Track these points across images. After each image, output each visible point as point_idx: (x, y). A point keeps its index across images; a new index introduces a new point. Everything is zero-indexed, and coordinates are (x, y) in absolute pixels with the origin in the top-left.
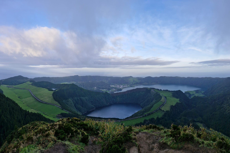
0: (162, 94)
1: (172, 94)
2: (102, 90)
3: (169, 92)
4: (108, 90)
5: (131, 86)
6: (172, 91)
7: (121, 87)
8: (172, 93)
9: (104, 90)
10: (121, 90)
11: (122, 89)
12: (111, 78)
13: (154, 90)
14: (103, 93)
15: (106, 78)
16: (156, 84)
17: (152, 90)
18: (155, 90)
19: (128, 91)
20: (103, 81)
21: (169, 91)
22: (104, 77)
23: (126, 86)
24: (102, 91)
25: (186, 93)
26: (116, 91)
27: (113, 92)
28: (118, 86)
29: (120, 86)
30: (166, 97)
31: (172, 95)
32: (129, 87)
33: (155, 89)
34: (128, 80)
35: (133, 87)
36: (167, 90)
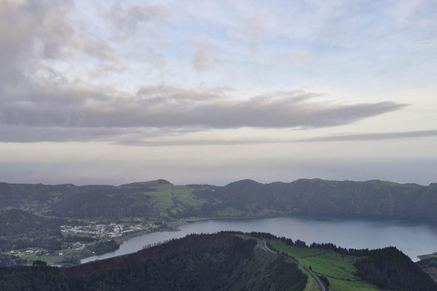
0: (307, 265)
1: (356, 265)
2: (19, 254)
3: (339, 255)
4: (52, 253)
5: (163, 228)
6: (353, 252)
7: (117, 230)
8: (356, 259)
9: (29, 255)
10: (114, 246)
11: (118, 241)
12: (66, 190)
13: (268, 245)
14: (21, 269)
15: (41, 192)
16: (276, 216)
17: (262, 245)
18: (273, 243)
19: (147, 252)
20: (22, 208)
21: (341, 251)
22: (29, 186)
23: (138, 228)
24: (19, 260)
25: (426, 260)
26: (87, 256)
27: (74, 260)
28: (100, 231)
29: (111, 229)
30: (325, 281)
31: (355, 271)
32: (155, 230)
33: (274, 237)
34: (148, 197)
35: (171, 229)
36: (330, 247)
